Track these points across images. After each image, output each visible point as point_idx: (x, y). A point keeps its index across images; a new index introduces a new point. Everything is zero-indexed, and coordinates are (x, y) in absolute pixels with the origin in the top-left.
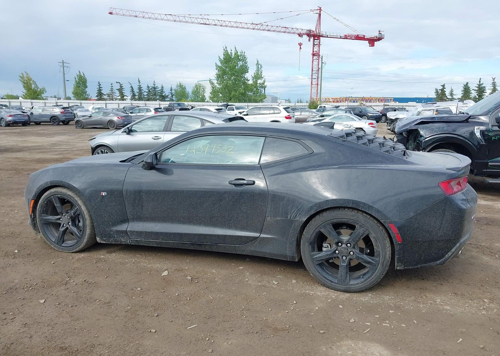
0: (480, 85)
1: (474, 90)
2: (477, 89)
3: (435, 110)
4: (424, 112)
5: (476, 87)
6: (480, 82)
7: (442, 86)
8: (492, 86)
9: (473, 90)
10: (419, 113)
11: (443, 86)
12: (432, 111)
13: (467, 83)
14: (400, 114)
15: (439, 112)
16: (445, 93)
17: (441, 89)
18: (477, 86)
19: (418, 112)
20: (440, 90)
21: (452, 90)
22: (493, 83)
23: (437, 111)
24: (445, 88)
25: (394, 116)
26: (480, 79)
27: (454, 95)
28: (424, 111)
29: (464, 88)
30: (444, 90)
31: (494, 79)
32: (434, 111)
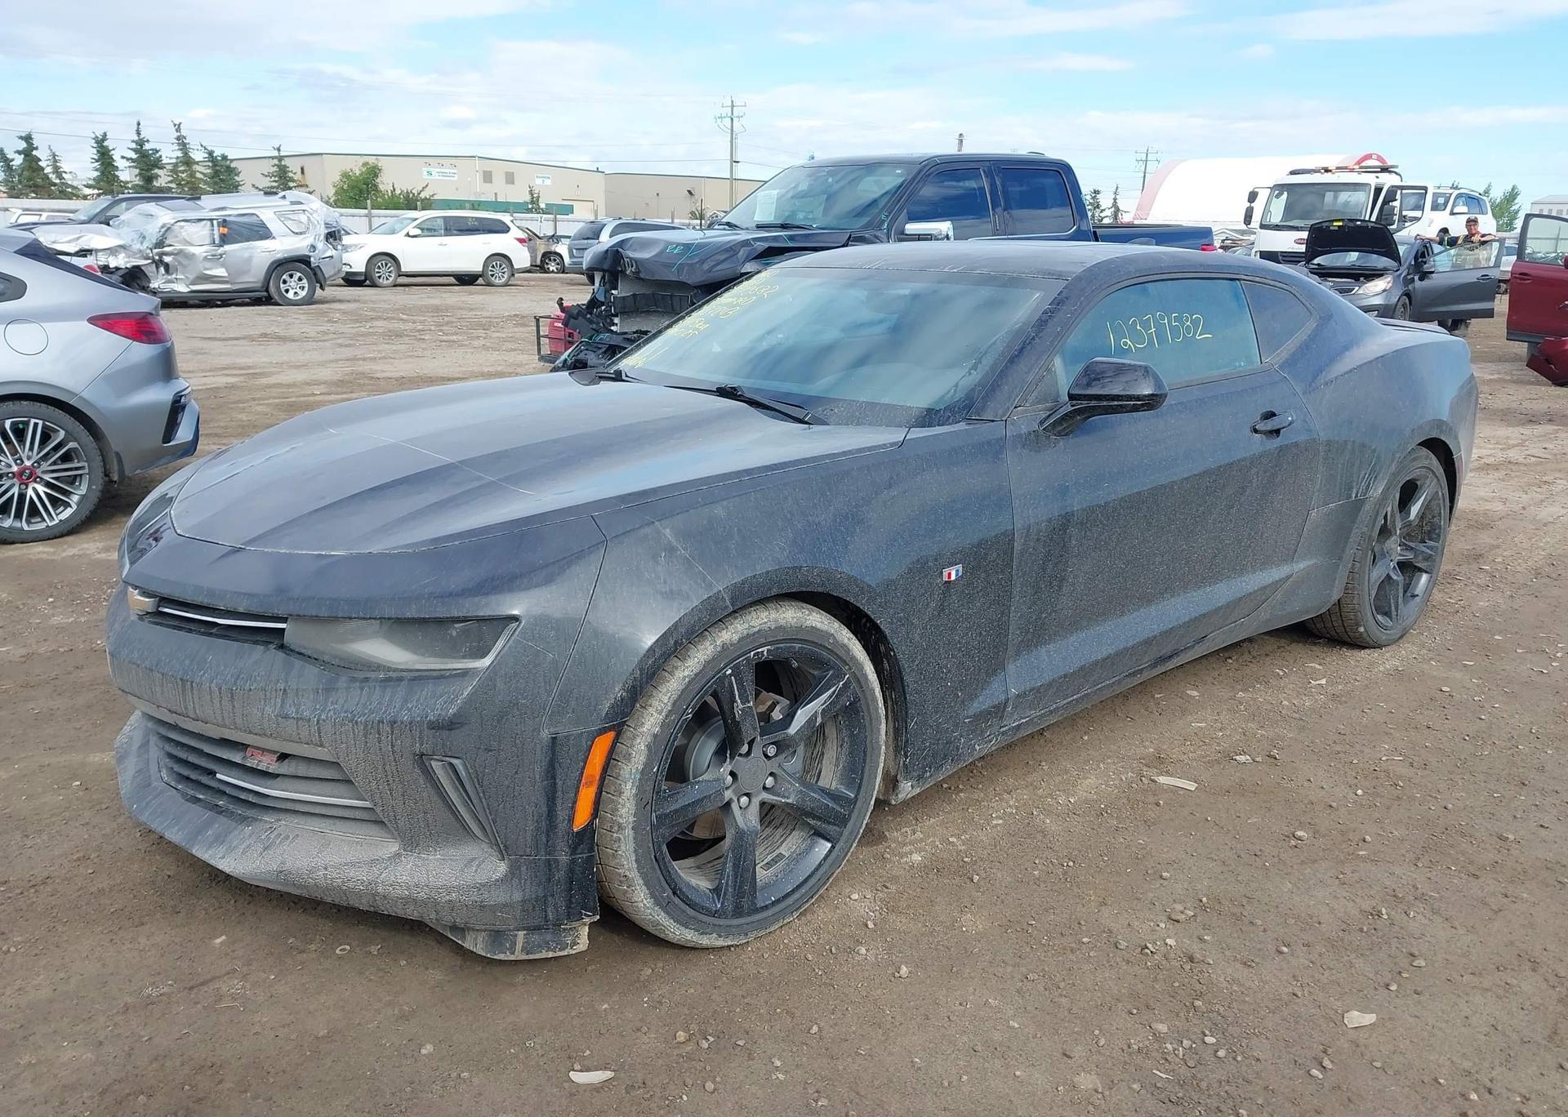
0: (141, 143)
1: (128, 159)
2: (134, 156)
3: (215, 222)
4: (182, 227)
5: (132, 149)
6: (138, 133)
7: (21, 138)
8: (177, 148)
9: (123, 157)
10: (166, 231)
11: (28, 138)
12: (205, 225)
13: (104, 137)
14: (91, 235)
15: (235, 227)
16: (40, 163)
17: (20, 149)
18: (134, 146)
19: (162, 227)
20: (19, 152)
21: (54, 156)
22: (178, 138)
23: (224, 223)
24: (36, 148)
25: (69, 242)
26: (139, 124)
27: (65, 172)
28: (182, 224)
29: (98, 151)
30: (34, 153)
31: (178, 128)
32: (213, 225)
